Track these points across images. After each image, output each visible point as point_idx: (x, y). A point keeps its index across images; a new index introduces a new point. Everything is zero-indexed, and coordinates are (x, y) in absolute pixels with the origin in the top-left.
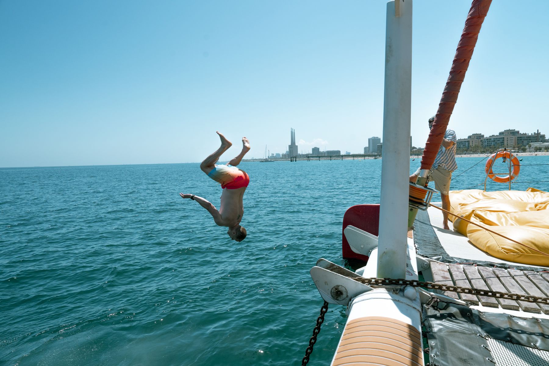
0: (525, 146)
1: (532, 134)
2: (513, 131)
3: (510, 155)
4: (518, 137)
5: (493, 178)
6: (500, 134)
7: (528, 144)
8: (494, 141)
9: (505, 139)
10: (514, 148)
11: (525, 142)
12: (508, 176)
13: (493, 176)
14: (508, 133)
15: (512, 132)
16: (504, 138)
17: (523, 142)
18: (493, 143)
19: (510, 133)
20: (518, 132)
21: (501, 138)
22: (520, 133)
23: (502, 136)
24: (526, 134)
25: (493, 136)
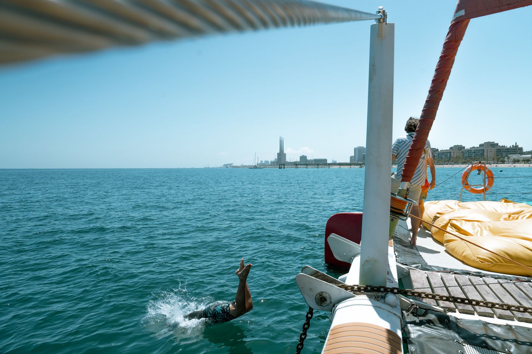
0: (504, 158)
1: (510, 146)
2: (493, 144)
3: (484, 168)
4: (497, 149)
5: (469, 189)
6: (481, 145)
7: (506, 156)
8: (475, 152)
9: (485, 151)
10: (493, 160)
11: (504, 154)
12: (483, 188)
13: (468, 187)
14: (488, 145)
15: (491, 144)
17: (502, 154)
18: (473, 154)
19: (489, 145)
20: (497, 144)
21: (481, 150)
22: (499, 146)
23: (482, 148)
24: (504, 146)
25: (474, 147)
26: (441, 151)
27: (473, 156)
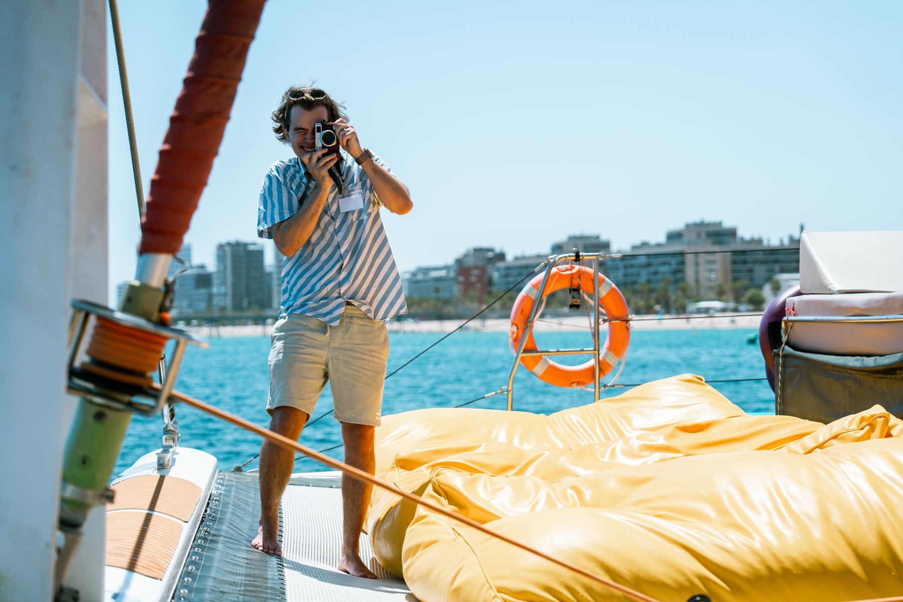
0: (760, 287)
1: (782, 241)
2: (717, 229)
4: (734, 252)
5: (539, 369)
6: (674, 237)
7: (769, 279)
8: (649, 265)
9: (690, 259)
10: (720, 295)
11: (760, 271)
12: (592, 362)
13: (537, 360)
14: (699, 235)
15: (711, 229)
16: (682, 254)
17: (750, 271)
18: (644, 272)
19: (703, 235)
20: (732, 233)
21: (674, 254)
22: (742, 239)
23: (676, 248)
24: (760, 241)
25: (644, 245)
26: (517, 258)
27: (643, 279)
